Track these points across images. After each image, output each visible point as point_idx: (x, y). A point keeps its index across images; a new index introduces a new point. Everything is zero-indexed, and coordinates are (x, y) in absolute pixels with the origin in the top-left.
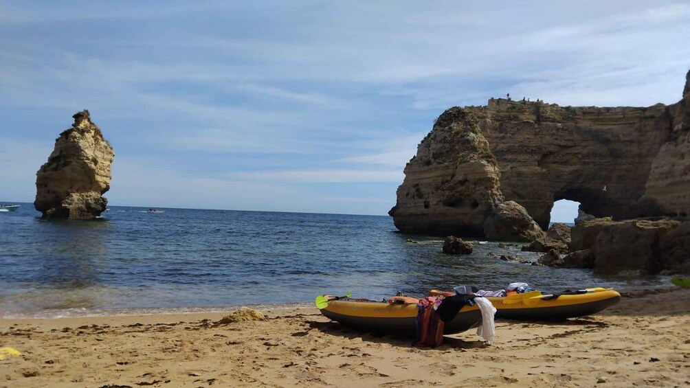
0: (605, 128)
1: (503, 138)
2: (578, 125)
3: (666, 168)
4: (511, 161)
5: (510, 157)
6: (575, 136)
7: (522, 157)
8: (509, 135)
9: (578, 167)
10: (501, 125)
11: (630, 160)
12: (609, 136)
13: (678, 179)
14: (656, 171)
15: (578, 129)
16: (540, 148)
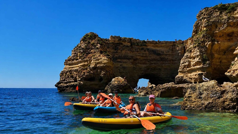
0: (159, 49)
1: (117, 52)
2: (148, 48)
3: (187, 63)
4: (120, 62)
5: (119, 60)
6: (147, 52)
7: (125, 60)
8: (119, 51)
9: (148, 65)
10: (116, 47)
11: (169, 62)
12: (160, 52)
13: (192, 67)
14: (183, 65)
15: (148, 49)
16: (132, 57)
